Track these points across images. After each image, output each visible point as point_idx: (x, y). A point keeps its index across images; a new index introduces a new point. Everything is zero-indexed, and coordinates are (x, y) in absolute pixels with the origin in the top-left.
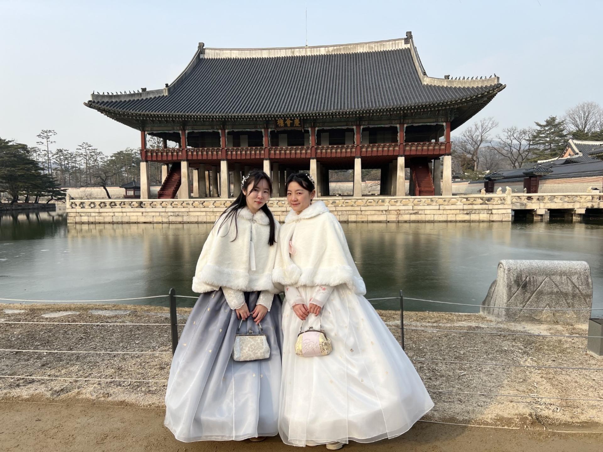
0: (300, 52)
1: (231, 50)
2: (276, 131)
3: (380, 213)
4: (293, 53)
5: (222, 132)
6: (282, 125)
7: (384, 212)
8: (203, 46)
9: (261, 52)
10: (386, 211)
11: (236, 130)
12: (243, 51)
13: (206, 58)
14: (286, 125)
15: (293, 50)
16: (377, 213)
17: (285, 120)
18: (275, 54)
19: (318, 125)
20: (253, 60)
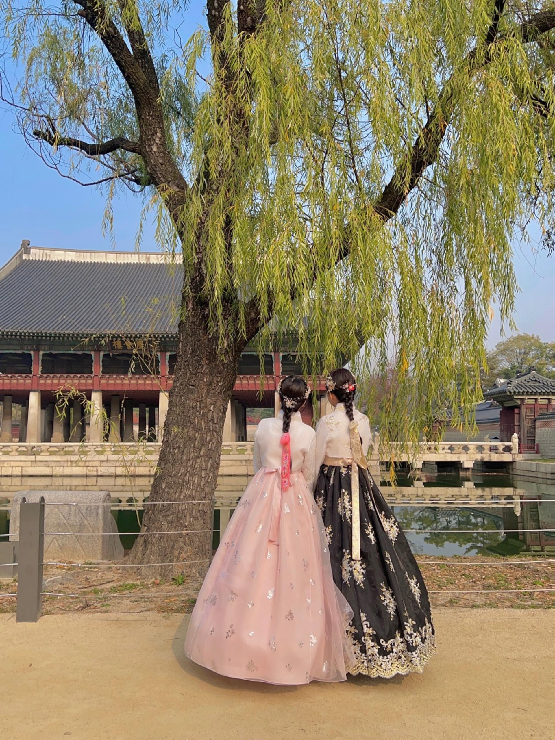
0: (157, 259)
1: (65, 250)
2: (111, 354)
3: (239, 463)
4: (149, 259)
5: (34, 354)
6: (120, 346)
7: (244, 463)
8: (28, 244)
9: (106, 256)
10: (246, 461)
11: (54, 352)
12: (82, 254)
13: (31, 259)
14: (125, 347)
15: (148, 256)
16: (234, 463)
17: (123, 342)
18: (124, 260)
19: (170, 349)
20: (95, 265)
